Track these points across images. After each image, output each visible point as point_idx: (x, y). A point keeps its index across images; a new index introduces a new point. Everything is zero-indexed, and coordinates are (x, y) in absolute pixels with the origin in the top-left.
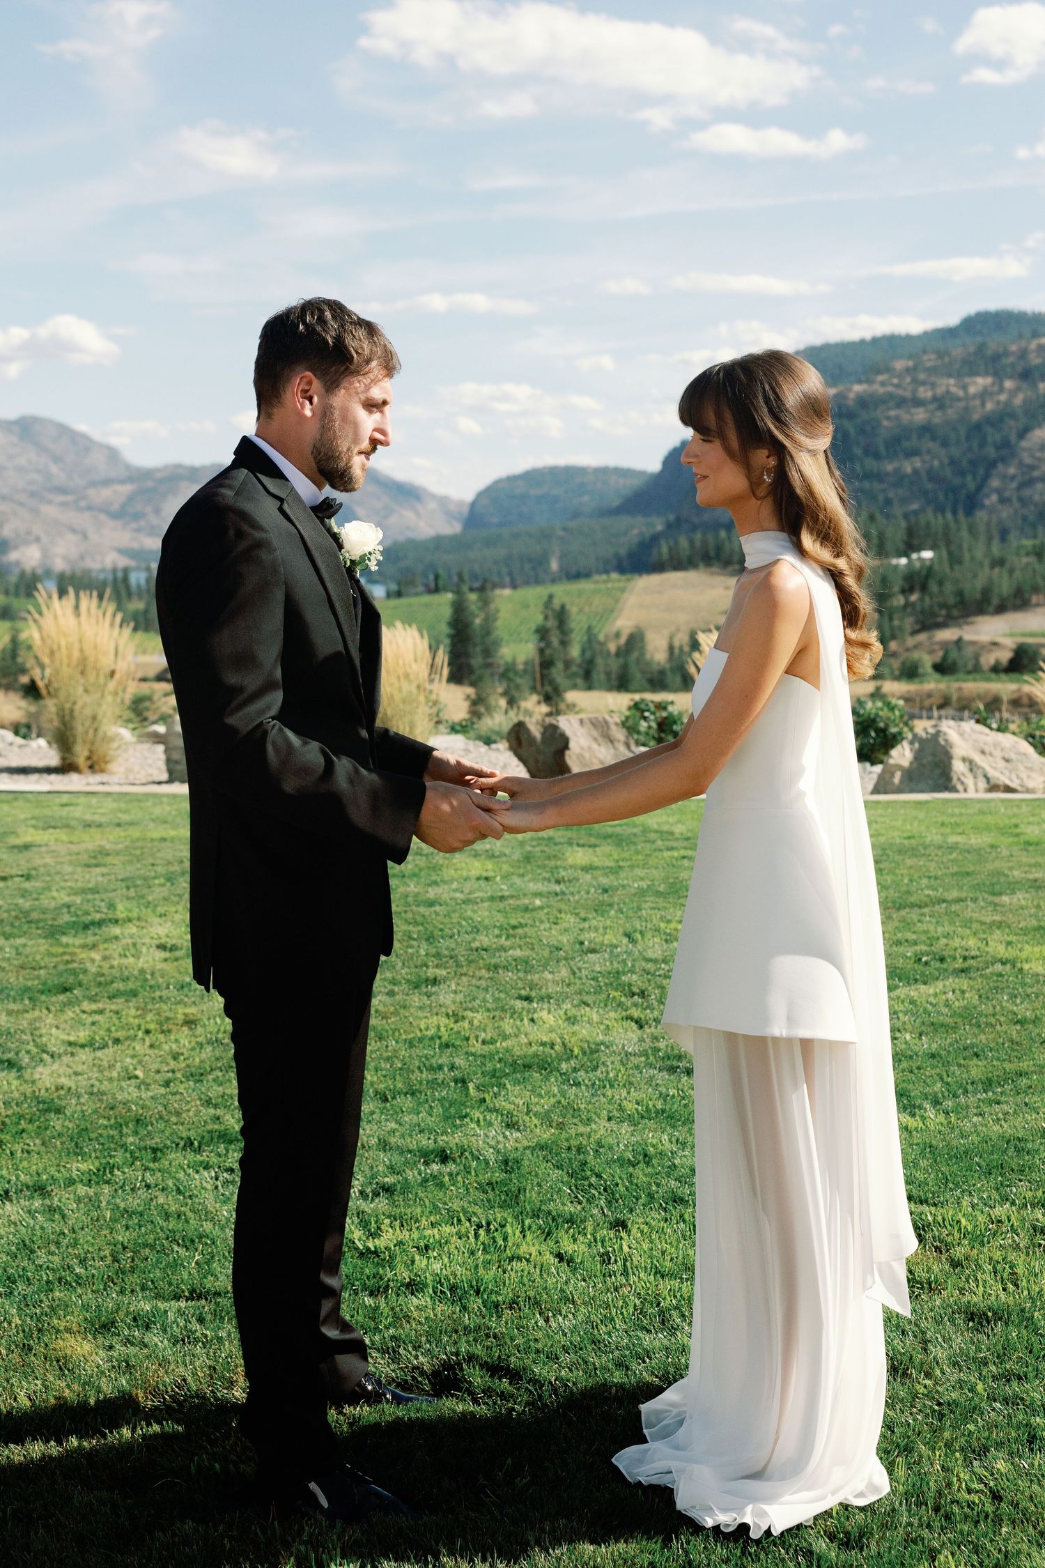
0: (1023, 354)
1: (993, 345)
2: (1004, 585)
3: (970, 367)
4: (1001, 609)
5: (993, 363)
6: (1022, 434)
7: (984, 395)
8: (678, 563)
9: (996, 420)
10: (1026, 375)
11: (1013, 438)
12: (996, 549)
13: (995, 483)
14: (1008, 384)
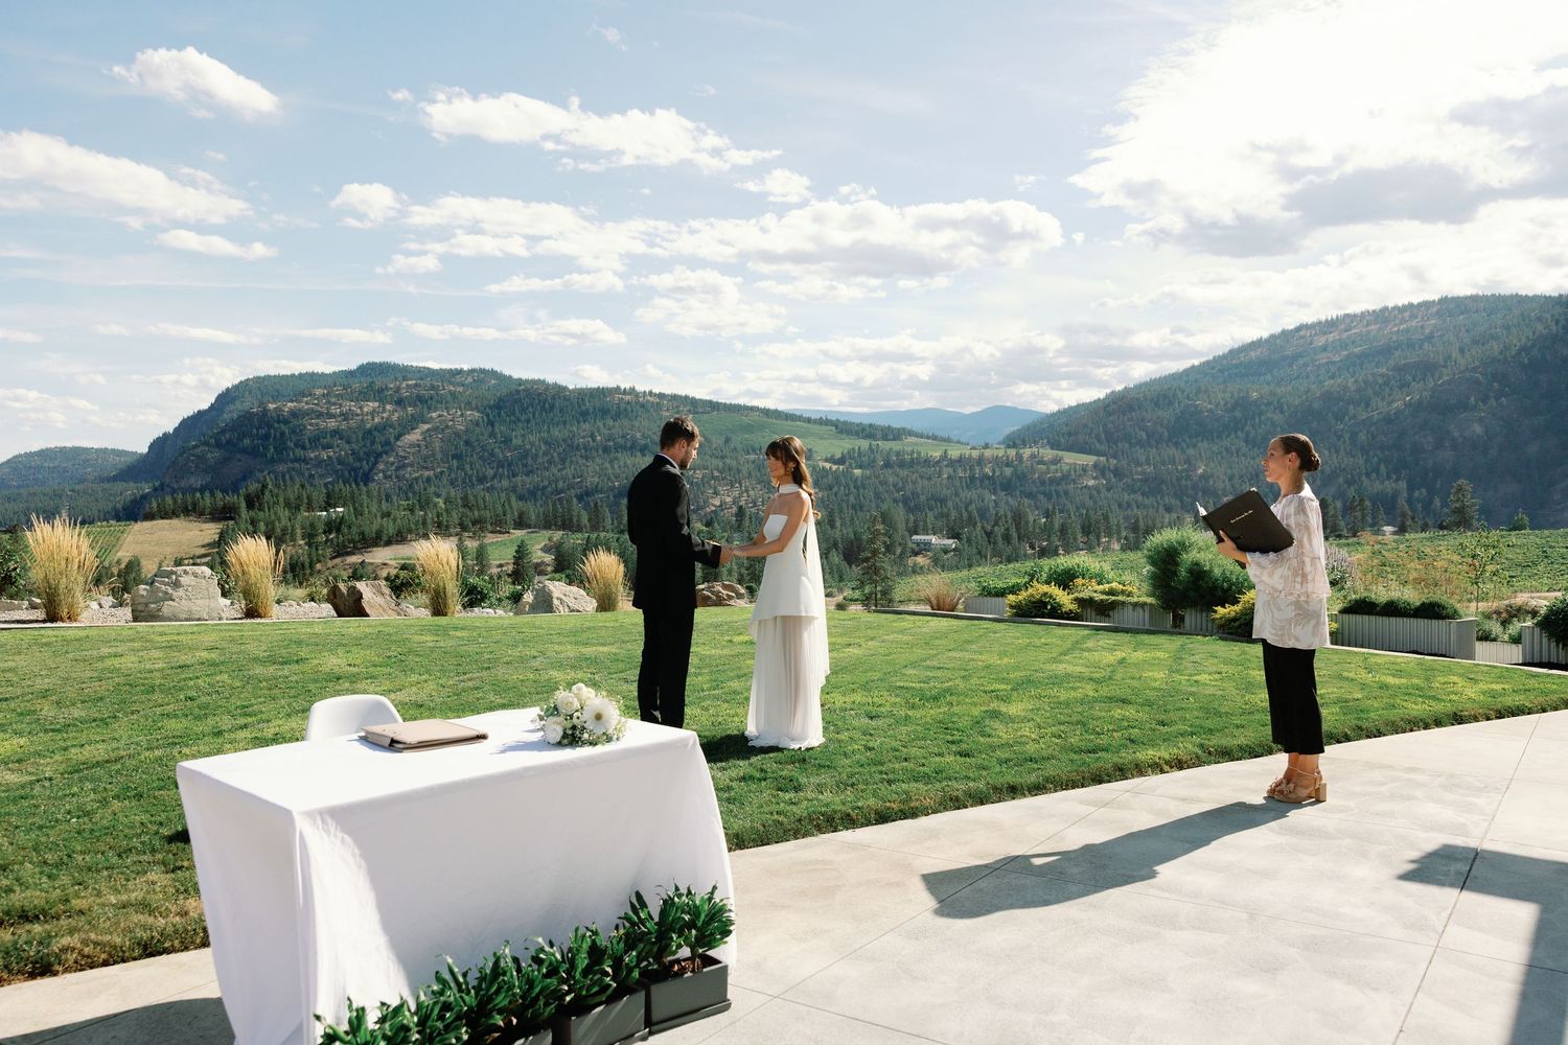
0: (398, 390)
1: (379, 382)
2: (390, 528)
3: (364, 395)
4: (388, 543)
5: (379, 394)
6: (398, 438)
7: (373, 413)
8: (165, 514)
9: (382, 428)
10: (400, 402)
11: (392, 440)
12: (384, 506)
13: (381, 466)
14: (388, 407)
